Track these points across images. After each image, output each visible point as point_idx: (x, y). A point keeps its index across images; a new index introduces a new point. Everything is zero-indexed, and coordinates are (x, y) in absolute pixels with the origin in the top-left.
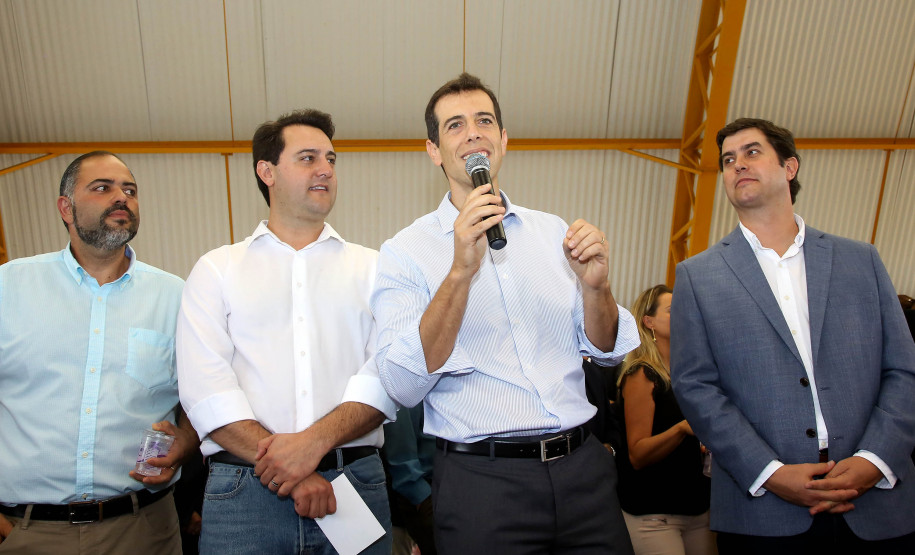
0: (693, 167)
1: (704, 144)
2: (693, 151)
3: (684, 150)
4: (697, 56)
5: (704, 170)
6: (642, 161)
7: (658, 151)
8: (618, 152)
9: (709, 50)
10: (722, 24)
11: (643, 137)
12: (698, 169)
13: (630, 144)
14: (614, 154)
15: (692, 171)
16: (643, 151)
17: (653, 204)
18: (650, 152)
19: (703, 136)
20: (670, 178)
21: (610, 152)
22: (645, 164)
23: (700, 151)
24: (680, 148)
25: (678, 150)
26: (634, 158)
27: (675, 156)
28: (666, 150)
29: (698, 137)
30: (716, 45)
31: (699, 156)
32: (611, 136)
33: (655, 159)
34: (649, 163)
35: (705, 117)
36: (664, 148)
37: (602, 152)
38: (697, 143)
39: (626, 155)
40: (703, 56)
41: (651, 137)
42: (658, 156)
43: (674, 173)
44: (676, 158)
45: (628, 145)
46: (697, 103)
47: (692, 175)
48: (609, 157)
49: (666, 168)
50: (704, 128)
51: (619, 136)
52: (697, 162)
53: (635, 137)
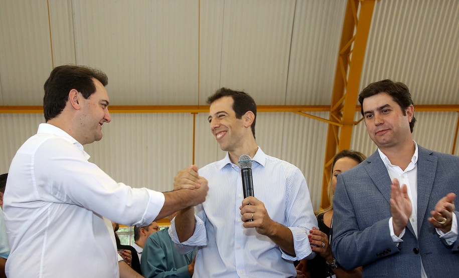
0: (337, 122)
1: (344, 108)
2: (338, 113)
3: (332, 112)
4: (340, 55)
5: (344, 124)
6: (307, 118)
7: (317, 112)
8: (292, 113)
9: (348, 51)
10: (356, 35)
11: (308, 104)
12: (341, 124)
13: (299, 108)
14: (290, 115)
15: (337, 124)
16: (307, 113)
17: (314, 145)
18: (312, 113)
19: (344, 103)
20: (324, 129)
21: (287, 113)
22: (309, 121)
23: (342, 113)
24: (330, 111)
25: (329, 112)
26: (302, 117)
27: (327, 115)
28: (322, 112)
29: (341, 104)
30: (352, 48)
31: (341, 116)
32: (288, 104)
33: (315, 117)
34: (311, 120)
35: (345, 92)
36: (320, 111)
37: (283, 113)
38: (340, 107)
39: (297, 116)
40: (344, 56)
41: (313, 104)
42: (316, 115)
43: (326, 126)
44: (328, 118)
45: (299, 109)
46: (340, 84)
47: (337, 127)
48: (287, 116)
49: (321, 123)
50: (344, 98)
51: (293, 104)
52: (340, 119)
53: (303, 104)
